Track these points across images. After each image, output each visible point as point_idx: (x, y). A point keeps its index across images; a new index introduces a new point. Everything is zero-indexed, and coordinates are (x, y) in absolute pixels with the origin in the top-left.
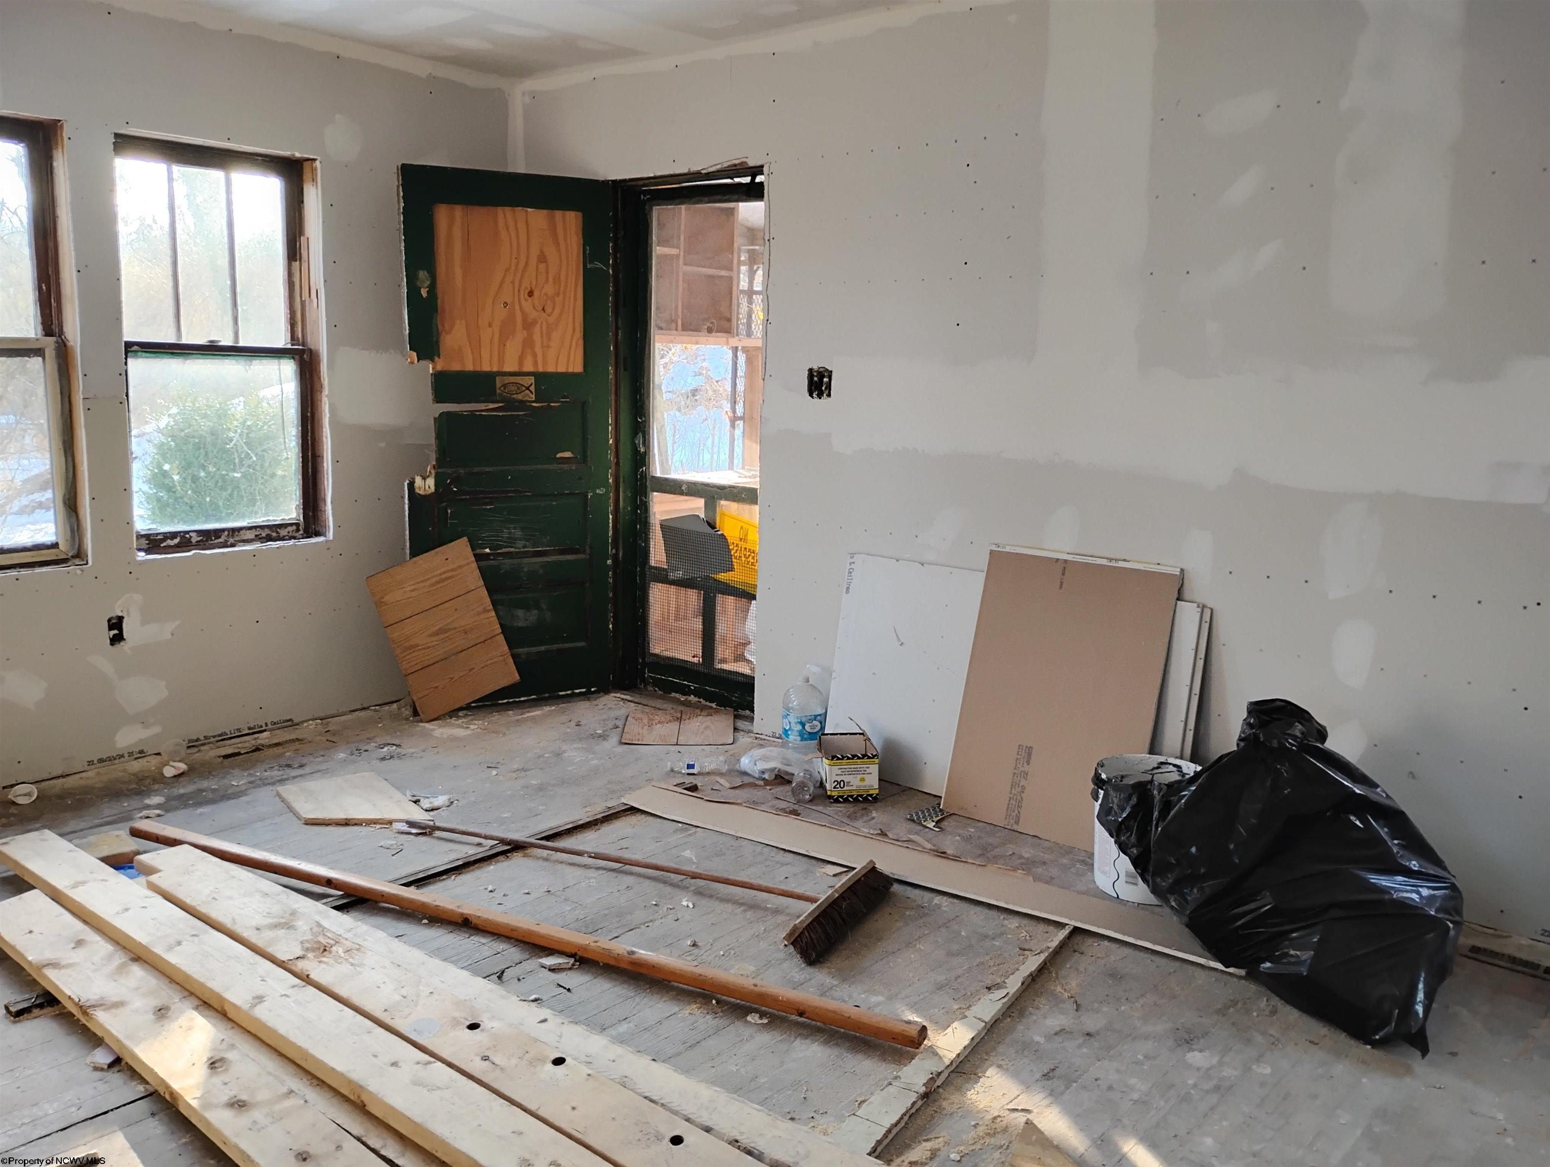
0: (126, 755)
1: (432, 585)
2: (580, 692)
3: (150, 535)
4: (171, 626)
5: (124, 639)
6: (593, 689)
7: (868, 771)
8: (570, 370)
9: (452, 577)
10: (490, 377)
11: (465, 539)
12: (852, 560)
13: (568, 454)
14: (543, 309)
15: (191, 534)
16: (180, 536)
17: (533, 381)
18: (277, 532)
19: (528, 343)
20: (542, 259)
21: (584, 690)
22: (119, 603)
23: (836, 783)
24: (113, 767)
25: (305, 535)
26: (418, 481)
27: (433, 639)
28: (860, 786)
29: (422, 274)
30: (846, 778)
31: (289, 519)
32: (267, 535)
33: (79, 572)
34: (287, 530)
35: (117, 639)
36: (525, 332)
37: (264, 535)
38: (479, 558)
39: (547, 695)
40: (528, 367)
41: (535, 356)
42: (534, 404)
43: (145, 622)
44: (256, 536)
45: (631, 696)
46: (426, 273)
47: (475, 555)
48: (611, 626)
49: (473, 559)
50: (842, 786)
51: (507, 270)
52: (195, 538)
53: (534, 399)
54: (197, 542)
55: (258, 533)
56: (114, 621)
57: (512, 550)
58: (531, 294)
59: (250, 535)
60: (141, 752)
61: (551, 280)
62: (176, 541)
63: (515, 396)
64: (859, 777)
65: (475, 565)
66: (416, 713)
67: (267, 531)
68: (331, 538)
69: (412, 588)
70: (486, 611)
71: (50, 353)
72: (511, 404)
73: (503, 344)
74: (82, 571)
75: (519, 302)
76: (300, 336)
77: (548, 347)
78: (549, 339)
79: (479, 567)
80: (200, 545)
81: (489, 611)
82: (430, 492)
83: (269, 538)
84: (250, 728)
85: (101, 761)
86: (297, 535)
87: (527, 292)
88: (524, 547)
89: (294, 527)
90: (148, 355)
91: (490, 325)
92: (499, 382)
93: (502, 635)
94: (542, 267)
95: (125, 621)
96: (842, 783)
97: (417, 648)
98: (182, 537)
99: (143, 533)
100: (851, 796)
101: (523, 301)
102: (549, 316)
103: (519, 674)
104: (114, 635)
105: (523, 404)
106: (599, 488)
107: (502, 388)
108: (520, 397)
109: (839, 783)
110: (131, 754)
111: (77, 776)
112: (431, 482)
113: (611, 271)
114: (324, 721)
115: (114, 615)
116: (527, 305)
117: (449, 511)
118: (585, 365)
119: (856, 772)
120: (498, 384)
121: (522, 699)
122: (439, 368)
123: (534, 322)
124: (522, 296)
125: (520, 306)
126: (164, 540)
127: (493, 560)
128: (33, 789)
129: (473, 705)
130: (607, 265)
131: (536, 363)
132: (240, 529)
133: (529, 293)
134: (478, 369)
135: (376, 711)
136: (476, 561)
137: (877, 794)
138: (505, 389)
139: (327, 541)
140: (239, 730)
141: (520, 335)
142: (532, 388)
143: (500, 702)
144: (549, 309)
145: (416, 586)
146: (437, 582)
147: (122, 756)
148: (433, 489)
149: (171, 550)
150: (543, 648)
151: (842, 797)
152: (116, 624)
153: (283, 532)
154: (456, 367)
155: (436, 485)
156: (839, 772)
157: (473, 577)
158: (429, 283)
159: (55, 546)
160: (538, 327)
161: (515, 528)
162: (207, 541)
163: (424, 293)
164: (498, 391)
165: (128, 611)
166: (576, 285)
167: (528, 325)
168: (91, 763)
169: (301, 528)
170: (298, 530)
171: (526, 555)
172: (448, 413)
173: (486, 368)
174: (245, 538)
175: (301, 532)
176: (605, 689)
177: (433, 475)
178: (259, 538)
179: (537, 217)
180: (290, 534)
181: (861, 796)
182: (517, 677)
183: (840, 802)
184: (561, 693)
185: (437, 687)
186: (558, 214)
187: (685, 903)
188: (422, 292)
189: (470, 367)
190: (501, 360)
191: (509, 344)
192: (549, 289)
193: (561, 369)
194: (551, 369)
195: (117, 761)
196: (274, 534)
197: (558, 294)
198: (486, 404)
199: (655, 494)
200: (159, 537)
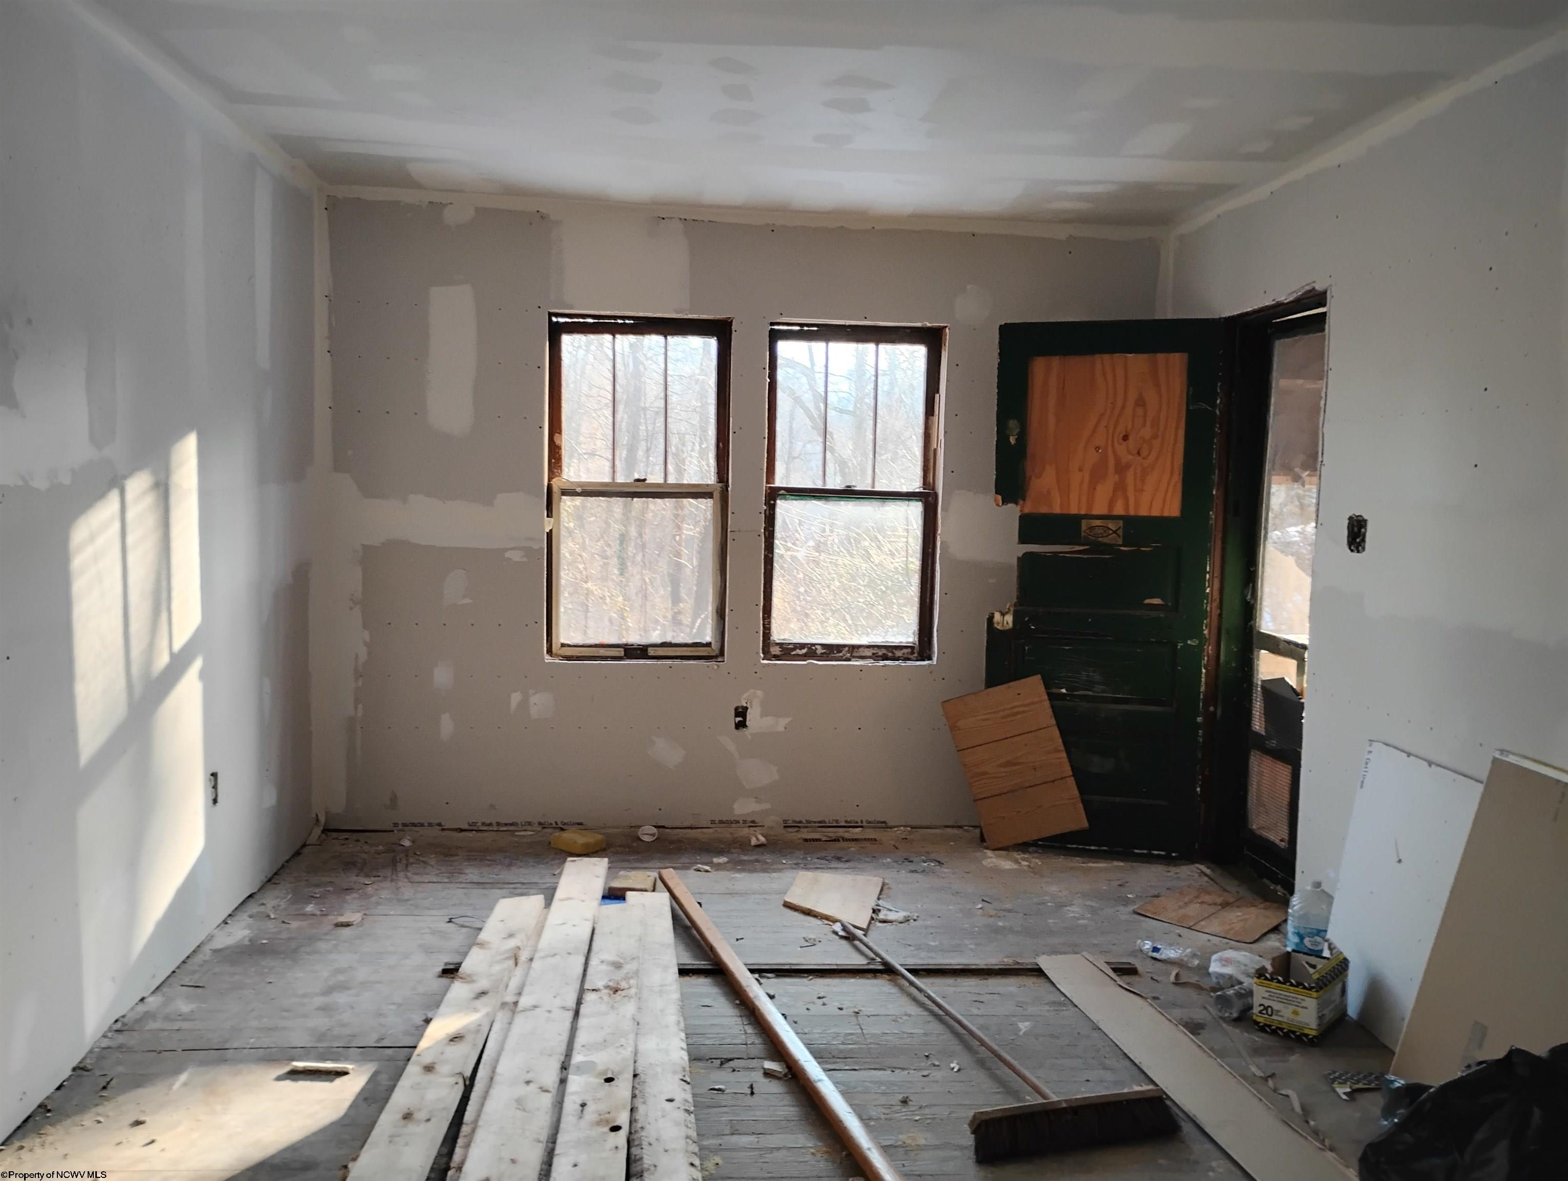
0: (741, 822)
1: (1003, 717)
2: (1159, 854)
3: (783, 644)
4: (783, 722)
5: (747, 726)
6: (1174, 854)
7: (1304, 1004)
8: (1166, 514)
9: (1023, 712)
10: (1076, 520)
11: (1039, 677)
12: (1370, 749)
13: (1157, 601)
14: (1138, 453)
15: (817, 646)
16: (808, 648)
17: (1121, 525)
18: (893, 653)
19: (1120, 487)
20: (1141, 402)
21: (1163, 853)
22: (745, 696)
23: (1262, 1008)
24: (729, 829)
25: (919, 658)
26: (997, 617)
27: (1002, 769)
28: (1293, 1020)
29: (1013, 424)
30: (1276, 1006)
31: (907, 643)
32: (884, 654)
33: (716, 667)
34: (902, 651)
35: (741, 725)
36: (1117, 476)
37: (880, 654)
38: (1052, 697)
39: (1120, 849)
40: (1119, 510)
41: (1127, 500)
42: (1122, 548)
43: (764, 714)
44: (873, 654)
45: (1212, 870)
46: (1016, 421)
47: (1049, 694)
48: (1198, 789)
49: (1046, 697)
50: (1270, 1012)
51: (1102, 415)
52: (820, 650)
53: (1121, 543)
54: (822, 653)
55: (875, 652)
56: (740, 710)
57: (1090, 693)
58: (1125, 438)
59: (868, 653)
60: (753, 822)
61: (1148, 423)
62: (804, 651)
63: (1100, 539)
64: (1292, 1008)
65: (1047, 704)
66: (982, 839)
67: (884, 651)
68: (935, 663)
69: (983, 717)
70: (1057, 751)
71: (717, 495)
72: (1097, 547)
73: (1093, 488)
74: (718, 666)
75: (1113, 446)
76: (931, 481)
77: (1142, 490)
78: (1143, 481)
79: (1052, 707)
80: (822, 657)
81: (1060, 751)
82: (1007, 628)
83: (885, 658)
84: (846, 822)
85: (721, 822)
86: (911, 657)
87: (1122, 435)
88: (1103, 692)
89: (909, 650)
90: (793, 497)
91: (1080, 470)
92: (1084, 524)
93: (1072, 778)
94: (1140, 411)
95: (749, 711)
96: (1269, 1010)
97: (987, 776)
98: (810, 648)
99: (778, 641)
100: (1282, 1029)
101: (1116, 445)
102: (1144, 459)
103: (1088, 820)
104: (739, 721)
105: (1108, 549)
106: (1191, 639)
107: (1088, 531)
108: (1106, 540)
109: (1266, 1008)
110: (745, 822)
111: (699, 830)
112: (1009, 618)
113: (1218, 412)
114: (913, 830)
115: (740, 705)
116: (1121, 449)
117: (1027, 648)
118: (1183, 510)
119: (1286, 1001)
120: (1084, 527)
121: (1093, 848)
122: (1026, 511)
123: (1128, 466)
124: (1116, 440)
125: (1114, 452)
126: (794, 649)
127: (1069, 701)
128: (655, 830)
129: (1040, 843)
130: (1214, 405)
131: (1127, 508)
132: (859, 647)
133: (1124, 436)
134: (1065, 512)
135: (966, 831)
136: (1050, 700)
137: (1314, 1037)
138: (1090, 532)
139: (930, 665)
140: (837, 821)
141: (1112, 478)
142: (1120, 532)
143: (1069, 846)
144: (1145, 452)
145: (987, 716)
146: (1009, 715)
147: (738, 822)
148: (1011, 625)
149: (800, 658)
150: (1118, 799)
151: (1269, 1026)
152: (741, 712)
153: (898, 653)
154: (1044, 510)
155: (1014, 622)
156: (1267, 995)
157: (1045, 715)
158: (1018, 430)
159: (708, 645)
160: (1132, 470)
161: (1094, 672)
162: (830, 654)
163: (1012, 440)
164: (1083, 534)
165: (751, 703)
166: (1177, 428)
167: (1121, 469)
168: (713, 822)
169: (915, 651)
170: (912, 653)
171: (1104, 700)
172: (1031, 553)
173: (1074, 510)
174: (863, 654)
175: (916, 655)
176: (1188, 857)
177: (1012, 612)
178: (875, 657)
179: (1137, 362)
180: (905, 656)
181: (1293, 1032)
182: (1085, 824)
183: (1266, 1032)
184: (1136, 851)
185: (1004, 818)
186: (1161, 356)
187: (952, 1065)
188: (1011, 440)
189: (1057, 510)
190: (1090, 504)
191: (1099, 488)
192: (1147, 432)
193: (1155, 513)
194: (1143, 512)
195: (733, 825)
196: (890, 654)
197: (1155, 437)
198: (1071, 546)
199: (1263, 651)
200: (790, 646)
